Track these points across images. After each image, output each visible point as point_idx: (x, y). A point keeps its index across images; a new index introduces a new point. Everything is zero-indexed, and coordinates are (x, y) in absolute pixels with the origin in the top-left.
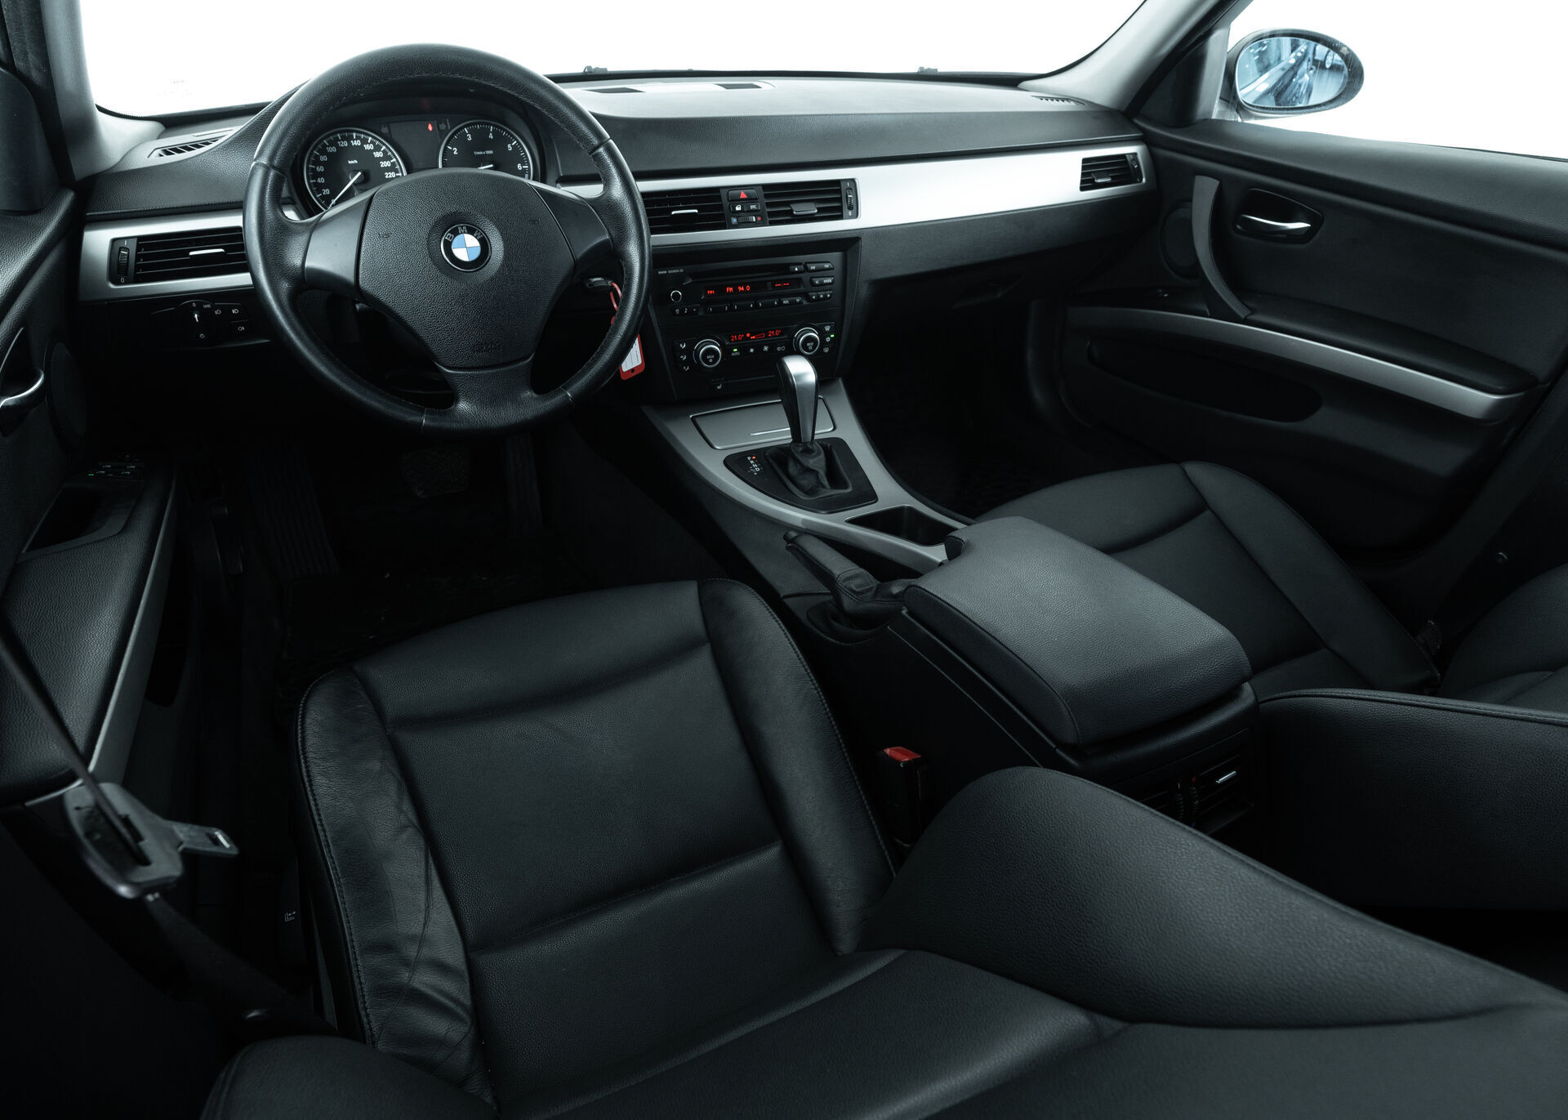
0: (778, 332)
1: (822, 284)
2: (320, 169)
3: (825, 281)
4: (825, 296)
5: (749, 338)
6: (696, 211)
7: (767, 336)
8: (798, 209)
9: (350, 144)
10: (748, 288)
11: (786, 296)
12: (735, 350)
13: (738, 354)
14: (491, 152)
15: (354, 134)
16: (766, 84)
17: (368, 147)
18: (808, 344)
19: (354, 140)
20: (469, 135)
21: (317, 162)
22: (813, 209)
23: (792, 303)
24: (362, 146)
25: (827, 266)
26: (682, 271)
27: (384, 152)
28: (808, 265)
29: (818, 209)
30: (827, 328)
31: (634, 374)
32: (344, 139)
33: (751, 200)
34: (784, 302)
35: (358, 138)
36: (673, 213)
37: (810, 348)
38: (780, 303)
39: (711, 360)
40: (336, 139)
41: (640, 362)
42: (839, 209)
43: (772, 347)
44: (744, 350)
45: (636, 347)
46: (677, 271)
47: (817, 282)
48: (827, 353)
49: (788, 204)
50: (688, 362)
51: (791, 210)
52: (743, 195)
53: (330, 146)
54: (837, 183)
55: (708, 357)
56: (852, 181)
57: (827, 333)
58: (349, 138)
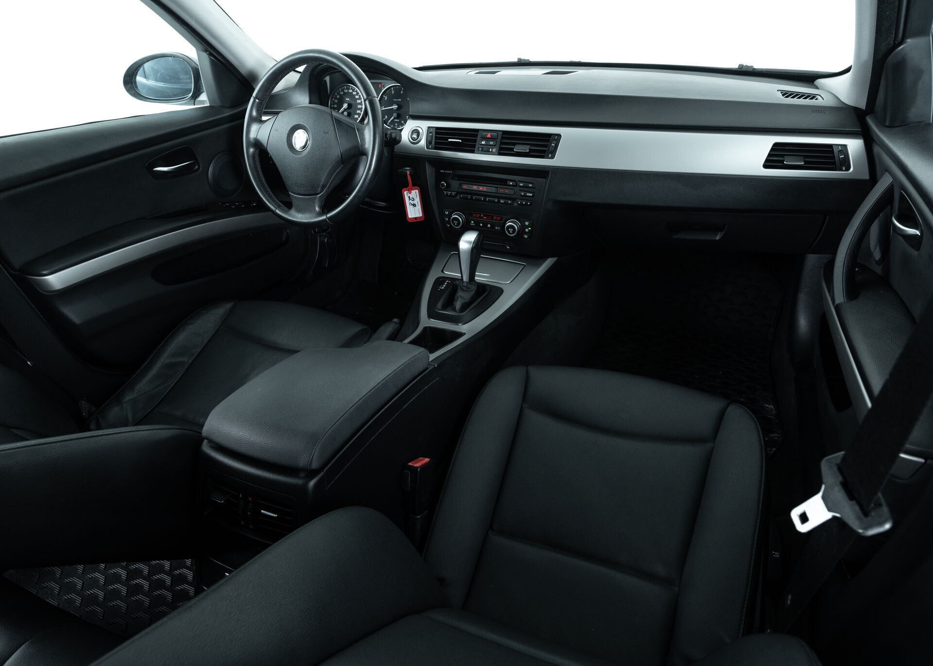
0: (499, 218)
1: (525, 196)
2: (336, 101)
3: (528, 194)
4: (526, 203)
5: (482, 218)
6: (460, 141)
7: (492, 219)
8: (517, 149)
9: (348, 91)
11: (503, 198)
12: (472, 222)
13: (474, 225)
14: (400, 100)
15: (351, 87)
16: (581, 72)
17: (355, 93)
18: (510, 229)
19: (350, 89)
20: (393, 91)
21: (336, 98)
22: (526, 149)
23: (506, 203)
24: (352, 93)
25: (530, 185)
26: (451, 172)
27: (360, 96)
28: (518, 183)
29: (530, 149)
30: (527, 223)
31: (416, 221)
33: (492, 139)
34: (501, 201)
35: (352, 89)
36: (449, 140)
37: (511, 232)
38: (499, 201)
39: (456, 224)
40: (344, 89)
41: (421, 215)
42: (544, 151)
43: (493, 226)
44: (477, 223)
45: (419, 207)
46: (449, 172)
47: (522, 194)
48: (526, 238)
49: (514, 144)
50: (449, 222)
51: (514, 148)
52: (489, 135)
53: (342, 91)
54: (549, 135)
55: (454, 222)
56: (559, 136)
57: (526, 226)
58: (348, 89)
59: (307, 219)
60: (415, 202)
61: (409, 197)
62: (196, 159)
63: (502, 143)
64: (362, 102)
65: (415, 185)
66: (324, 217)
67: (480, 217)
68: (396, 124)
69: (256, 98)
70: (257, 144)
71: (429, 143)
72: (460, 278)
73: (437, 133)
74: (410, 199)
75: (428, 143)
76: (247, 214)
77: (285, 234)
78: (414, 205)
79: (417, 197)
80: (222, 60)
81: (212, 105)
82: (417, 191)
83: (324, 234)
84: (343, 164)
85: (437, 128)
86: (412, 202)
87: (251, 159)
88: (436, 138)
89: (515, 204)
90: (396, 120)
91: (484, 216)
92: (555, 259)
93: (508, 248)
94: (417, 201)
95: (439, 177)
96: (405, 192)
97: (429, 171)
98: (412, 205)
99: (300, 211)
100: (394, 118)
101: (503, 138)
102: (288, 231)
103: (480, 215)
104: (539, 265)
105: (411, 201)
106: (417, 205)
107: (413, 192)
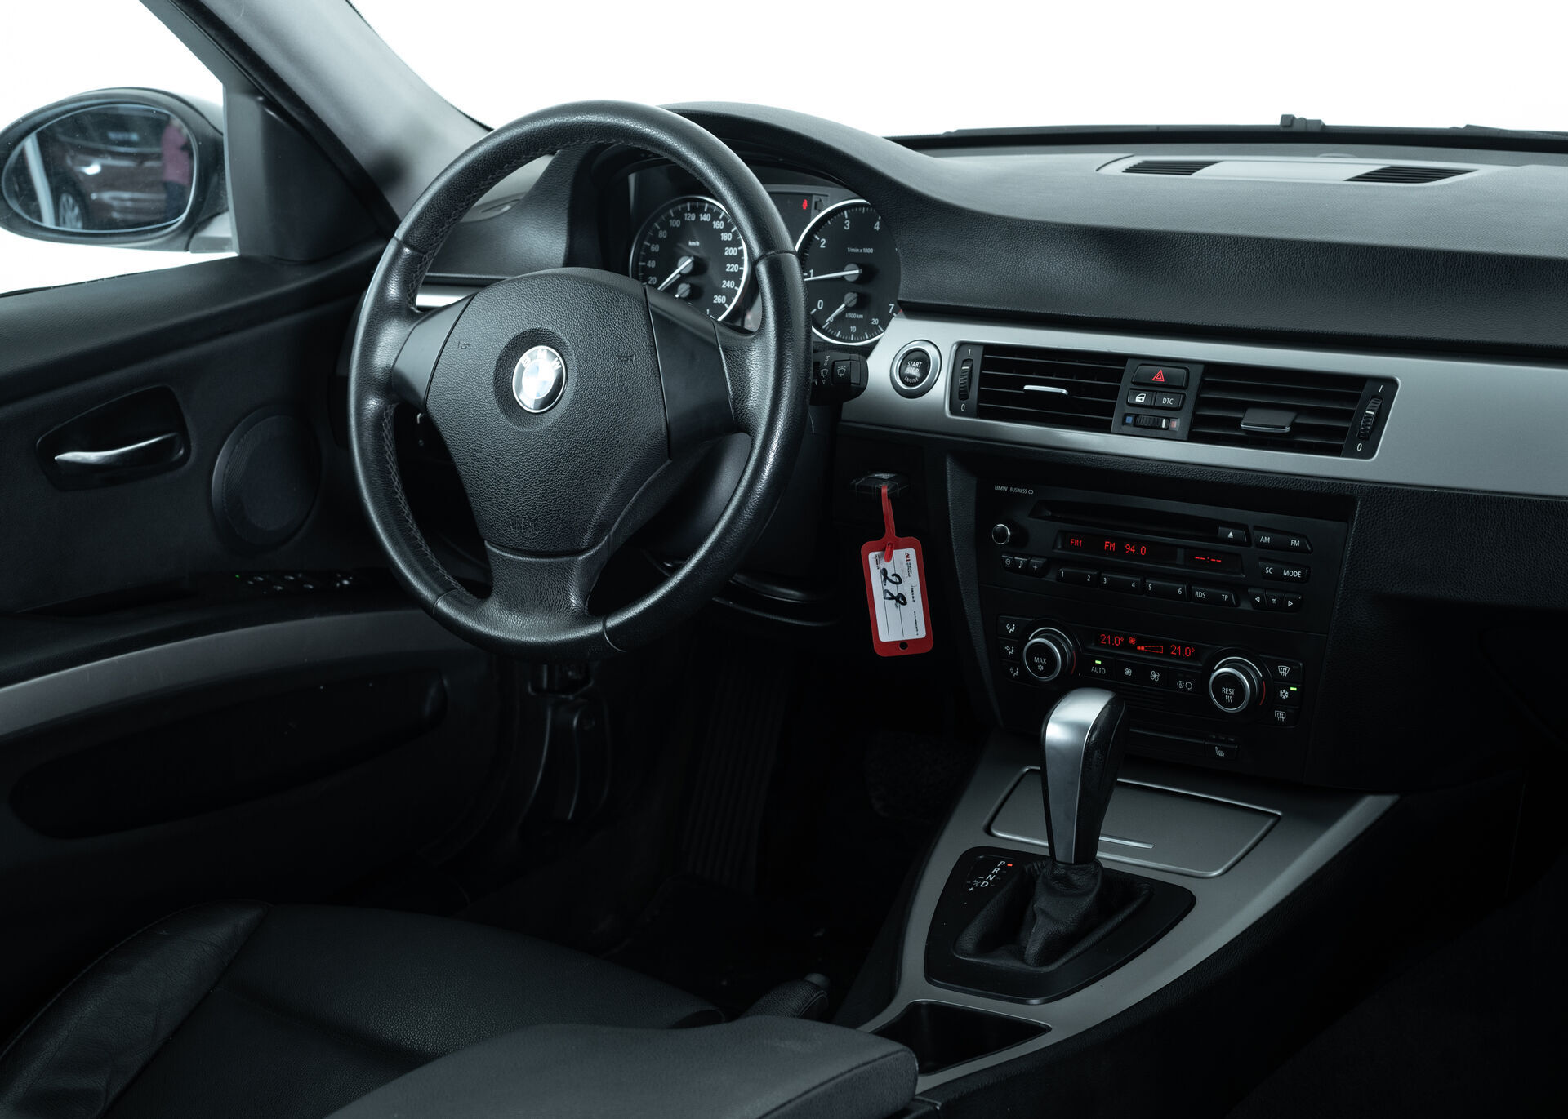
0: (1189, 651)
1: (1278, 576)
2: (655, 248)
3: (1286, 573)
4: (1283, 602)
5: (1133, 648)
6: (1064, 392)
7: (1167, 653)
8: (1252, 421)
9: (698, 217)
10: (1143, 549)
11: (1203, 583)
12: (1097, 662)
13: (1103, 671)
14: (871, 251)
15: (707, 205)
16: (1484, 173)
17: (718, 225)
18: (1224, 690)
19: (703, 213)
20: (848, 222)
21: (655, 240)
22: (1280, 422)
23: (1213, 600)
24: (710, 224)
25: (1296, 543)
26: (1031, 492)
27: (735, 235)
28: (1255, 533)
29: (1293, 425)
30: (1284, 671)
31: (902, 652)
32: (693, 210)
33: (1168, 387)
34: (1197, 594)
35: (710, 211)
36: (1027, 387)
37: (1229, 699)
38: (1189, 594)
39: (1040, 668)
40: (685, 210)
41: (922, 634)
42: (1341, 433)
43: (1168, 677)
44: (1114, 667)
45: (916, 605)
46: (1025, 491)
47: (1268, 571)
48: (1281, 723)
49: (1243, 407)
50: (1017, 660)
51: (1239, 420)
52: (1159, 377)
53: (676, 218)
54: (1355, 383)
55: (1037, 660)
56: (1390, 384)
57: (1283, 679)
58: (698, 210)
59: (539, 633)
60: (903, 589)
61: (884, 572)
62: (182, 429)
63: (1201, 402)
64: (741, 253)
65: (907, 531)
66: (595, 629)
67: (1126, 646)
68: (853, 329)
69: (405, 242)
70: (395, 387)
71: (958, 393)
72: (1047, 853)
73: (986, 363)
74: (886, 578)
75: (956, 395)
76: (323, 613)
77: (432, 692)
78: (900, 600)
79: (910, 571)
80: (301, 120)
81: (247, 254)
82: (912, 552)
83: (571, 697)
84: (670, 457)
85: (989, 348)
86: (894, 590)
87: (368, 435)
88: (984, 380)
89: (1245, 606)
90: (853, 316)
91: (1140, 642)
92: (1387, 801)
93: (1221, 754)
94: (912, 585)
95: (989, 508)
96: (872, 556)
97: (957, 487)
98: (893, 598)
99: (515, 604)
100: (848, 310)
101: (1204, 385)
102: (445, 682)
103: (1127, 638)
104: (1326, 820)
105: (890, 586)
106: (909, 598)
107: (899, 554)
